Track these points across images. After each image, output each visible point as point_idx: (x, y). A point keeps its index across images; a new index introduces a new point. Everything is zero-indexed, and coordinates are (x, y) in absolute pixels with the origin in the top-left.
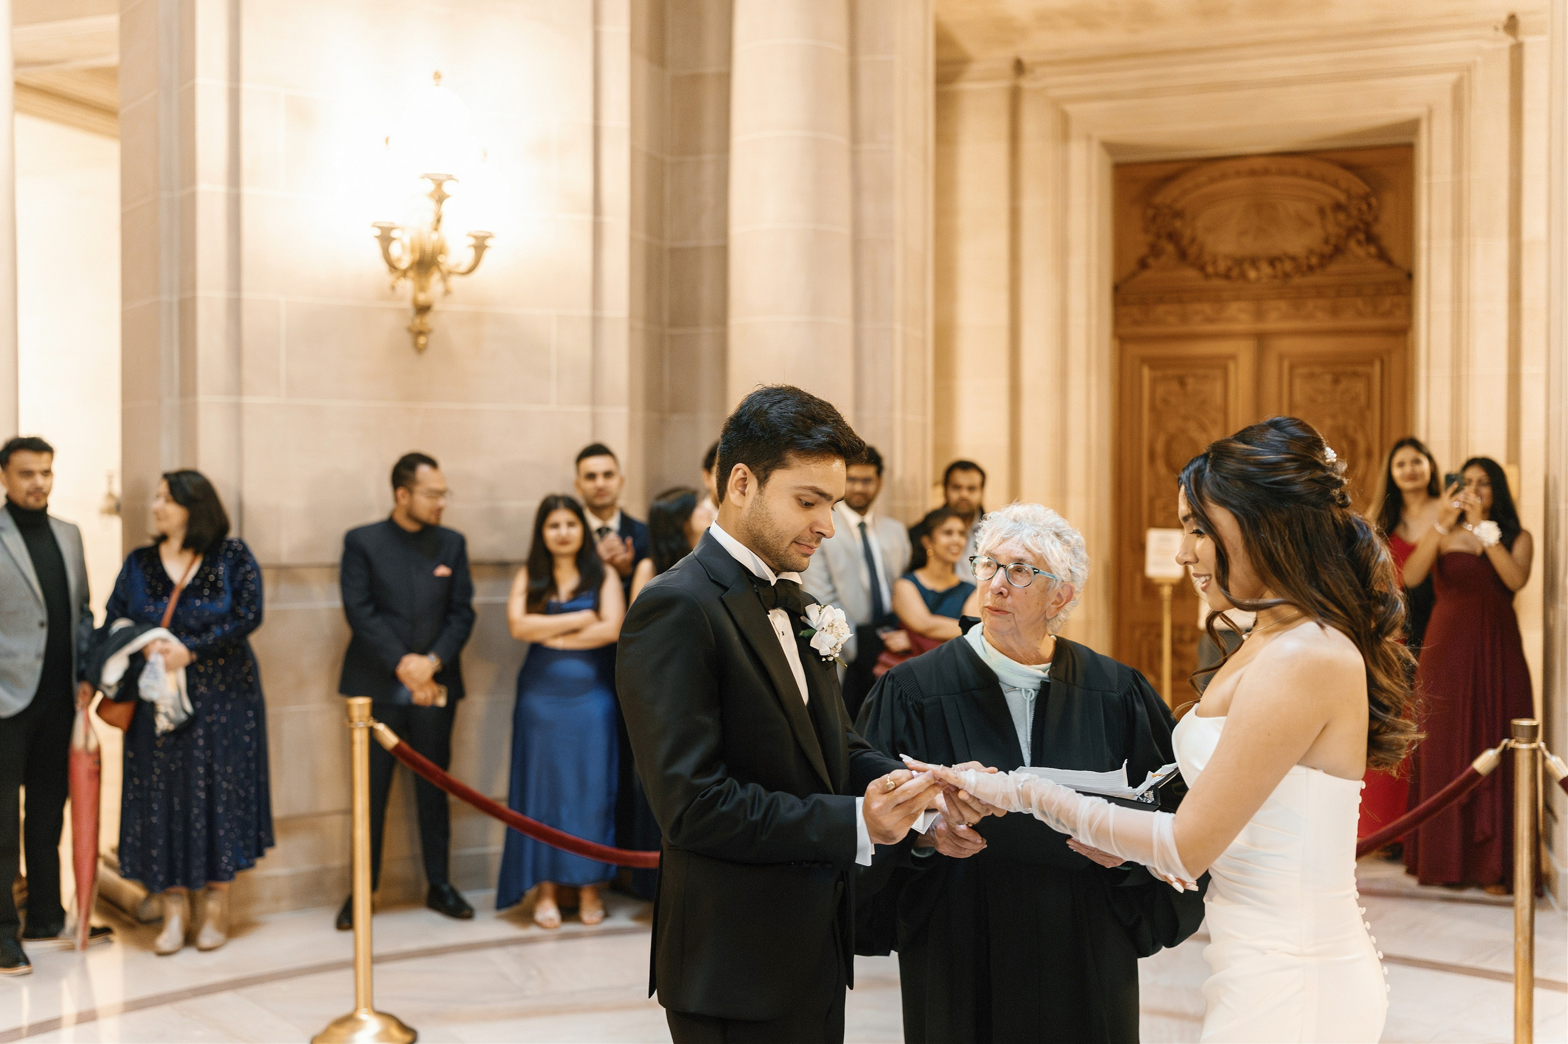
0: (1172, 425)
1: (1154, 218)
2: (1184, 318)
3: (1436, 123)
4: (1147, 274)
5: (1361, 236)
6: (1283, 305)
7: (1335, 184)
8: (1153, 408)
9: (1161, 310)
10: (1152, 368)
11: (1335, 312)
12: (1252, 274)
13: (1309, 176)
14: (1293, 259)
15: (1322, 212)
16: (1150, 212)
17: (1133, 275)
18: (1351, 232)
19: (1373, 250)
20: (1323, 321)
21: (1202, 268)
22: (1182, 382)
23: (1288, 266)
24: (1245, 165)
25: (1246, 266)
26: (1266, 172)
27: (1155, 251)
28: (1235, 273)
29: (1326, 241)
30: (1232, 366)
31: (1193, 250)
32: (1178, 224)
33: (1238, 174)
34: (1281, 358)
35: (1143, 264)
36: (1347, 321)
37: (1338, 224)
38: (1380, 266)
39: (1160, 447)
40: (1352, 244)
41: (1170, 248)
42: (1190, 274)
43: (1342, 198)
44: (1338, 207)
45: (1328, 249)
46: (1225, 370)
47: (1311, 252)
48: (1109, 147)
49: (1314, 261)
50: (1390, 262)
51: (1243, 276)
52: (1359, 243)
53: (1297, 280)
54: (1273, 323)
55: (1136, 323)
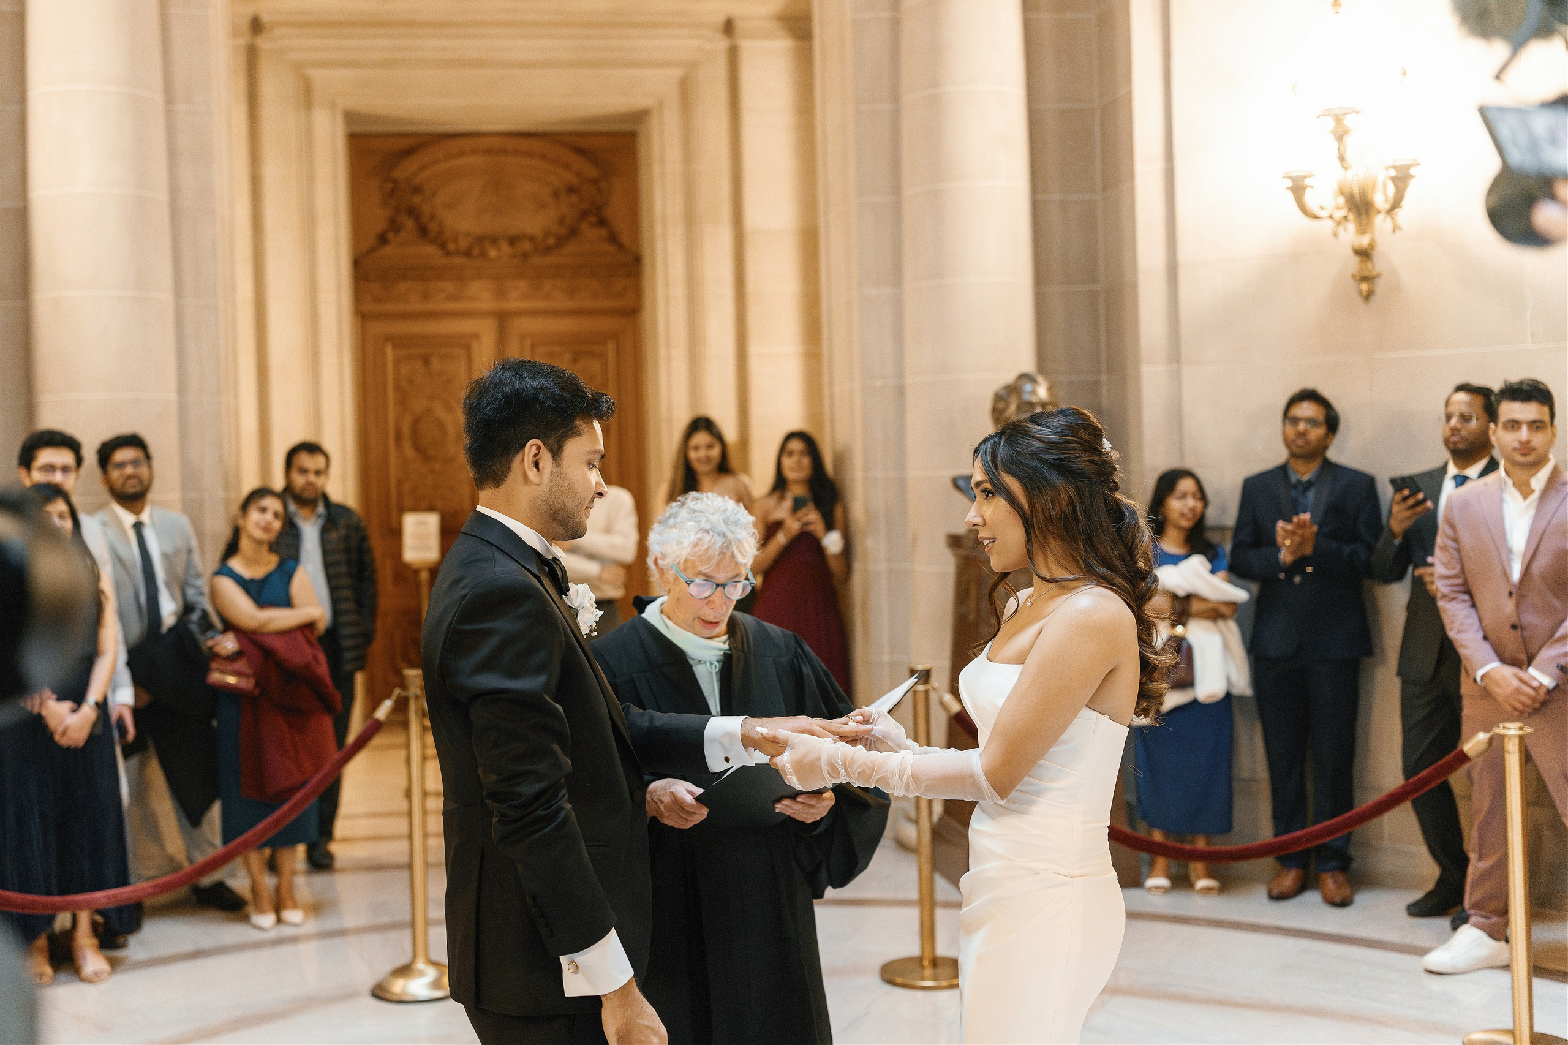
0: (418, 404)
1: (393, 191)
2: (426, 296)
3: (665, 115)
4: (387, 250)
5: (593, 219)
6: (523, 285)
7: (567, 166)
8: (398, 387)
9: (403, 286)
10: (396, 346)
11: (572, 292)
12: (493, 253)
13: (543, 157)
14: (532, 239)
15: (556, 194)
16: (389, 186)
17: (372, 250)
18: (584, 214)
19: (604, 233)
20: (561, 302)
21: (443, 245)
22: (426, 360)
23: (527, 246)
24: (481, 143)
25: (486, 245)
26: (502, 152)
27: (394, 226)
28: (476, 252)
29: (562, 222)
30: (475, 346)
31: (433, 227)
32: (417, 199)
33: (475, 152)
34: (522, 337)
35: (383, 239)
36: (583, 301)
37: (572, 206)
38: (612, 248)
39: (406, 428)
40: (586, 227)
41: (410, 224)
42: (430, 251)
43: (573, 180)
44: (571, 190)
45: (563, 231)
46: (468, 348)
47: (547, 234)
48: (350, 117)
50: (620, 245)
51: (483, 254)
52: (591, 225)
53: (536, 260)
54: (513, 303)
55: (378, 300)
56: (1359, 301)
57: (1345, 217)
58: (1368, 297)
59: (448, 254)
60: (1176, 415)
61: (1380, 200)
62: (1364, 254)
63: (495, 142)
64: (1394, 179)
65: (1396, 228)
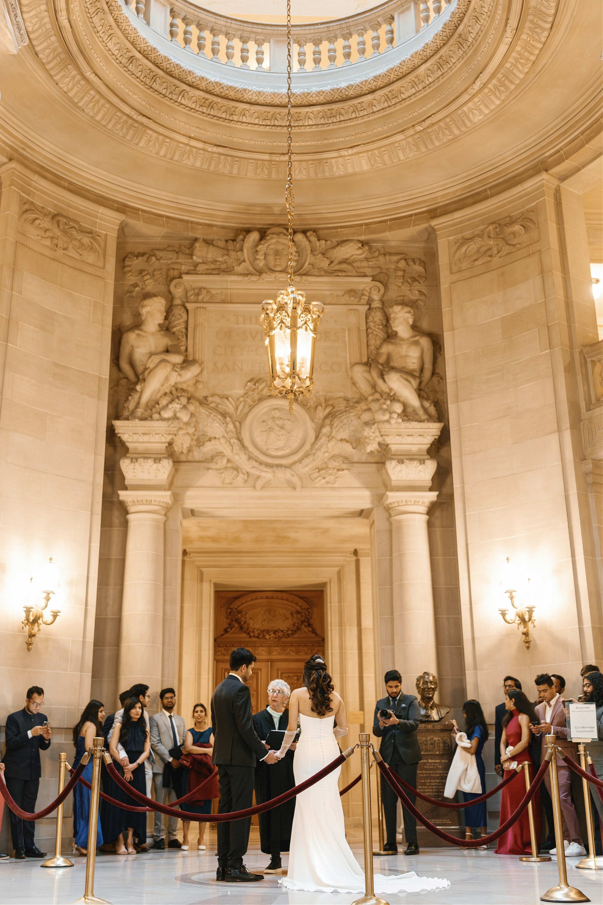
1: (230, 613)
3: (332, 585)
4: (227, 635)
5: (306, 624)
6: (278, 649)
7: (296, 604)
11: (297, 652)
12: (268, 637)
13: (287, 600)
14: (282, 631)
15: (292, 614)
16: (229, 610)
17: (222, 635)
18: (303, 622)
19: (310, 629)
20: (293, 656)
21: (249, 633)
23: (280, 634)
24: (264, 595)
25: (265, 633)
26: (272, 598)
27: (231, 626)
28: (261, 636)
29: (294, 625)
30: (259, 672)
31: (245, 626)
32: (240, 616)
33: (262, 598)
35: (226, 631)
36: (302, 655)
37: (298, 618)
38: (313, 635)
40: (303, 627)
41: (236, 625)
42: (244, 636)
43: (299, 609)
44: (298, 612)
45: (295, 628)
47: (289, 629)
48: (216, 585)
49: (290, 632)
50: (317, 634)
51: (264, 637)
52: (306, 626)
53: (284, 639)
54: (275, 656)
55: (223, 654)
56: (526, 649)
57: (520, 623)
58: (528, 648)
59: (250, 637)
60: (476, 686)
61: (527, 617)
62: (526, 634)
63: (270, 594)
64: (528, 611)
65: (534, 627)
